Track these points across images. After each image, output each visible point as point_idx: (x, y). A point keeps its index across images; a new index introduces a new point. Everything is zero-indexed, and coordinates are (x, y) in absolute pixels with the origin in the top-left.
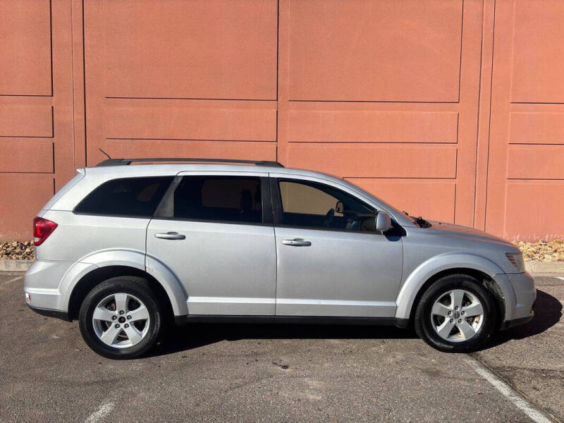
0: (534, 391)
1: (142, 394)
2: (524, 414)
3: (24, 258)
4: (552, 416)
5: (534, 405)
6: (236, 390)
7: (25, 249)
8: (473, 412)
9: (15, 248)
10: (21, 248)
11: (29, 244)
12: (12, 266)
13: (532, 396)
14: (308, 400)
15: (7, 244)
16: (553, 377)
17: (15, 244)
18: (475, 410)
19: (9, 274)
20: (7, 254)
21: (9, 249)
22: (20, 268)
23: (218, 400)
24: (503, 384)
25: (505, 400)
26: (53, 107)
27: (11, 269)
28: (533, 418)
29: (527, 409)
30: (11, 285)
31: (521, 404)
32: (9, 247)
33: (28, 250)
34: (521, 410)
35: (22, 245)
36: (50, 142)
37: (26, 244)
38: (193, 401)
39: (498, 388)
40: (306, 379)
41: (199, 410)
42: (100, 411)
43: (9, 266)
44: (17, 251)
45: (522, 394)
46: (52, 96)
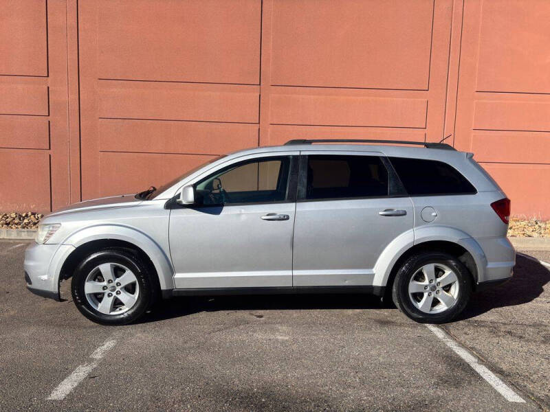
0: (464, 335)
1: (139, 335)
2: (452, 351)
3: (24, 228)
4: (474, 352)
5: (462, 345)
6: (218, 333)
7: (23, 220)
8: (410, 348)
9: (14, 219)
10: (20, 219)
11: (27, 216)
12: (13, 234)
13: (462, 338)
14: (277, 340)
15: (6, 215)
16: (483, 326)
17: (13, 215)
18: (413, 347)
19: (11, 242)
20: (8, 224)
21: (9, 220)
22: (21, 236)
23: (203, 340)
24: (440, 330)
25: (438, 341)
26: (48, 88)
27: (13, 237)
28: (458, 353)
29: (455, 347)
30: (14, 251)
31: (451, 344)
32: (8, 217)
33: (26, 221)
34: (450, 348)
35: (20, 216)
36: (45, 120)
37: (24, 215)
38: (182, 340)
39: (435, 333)
40: (277, 325)
41: (187, 346)
42: (105, 346)
43: (11, 235)
44: (16, 221)
45: (454, 338)
46: (48, 76)
